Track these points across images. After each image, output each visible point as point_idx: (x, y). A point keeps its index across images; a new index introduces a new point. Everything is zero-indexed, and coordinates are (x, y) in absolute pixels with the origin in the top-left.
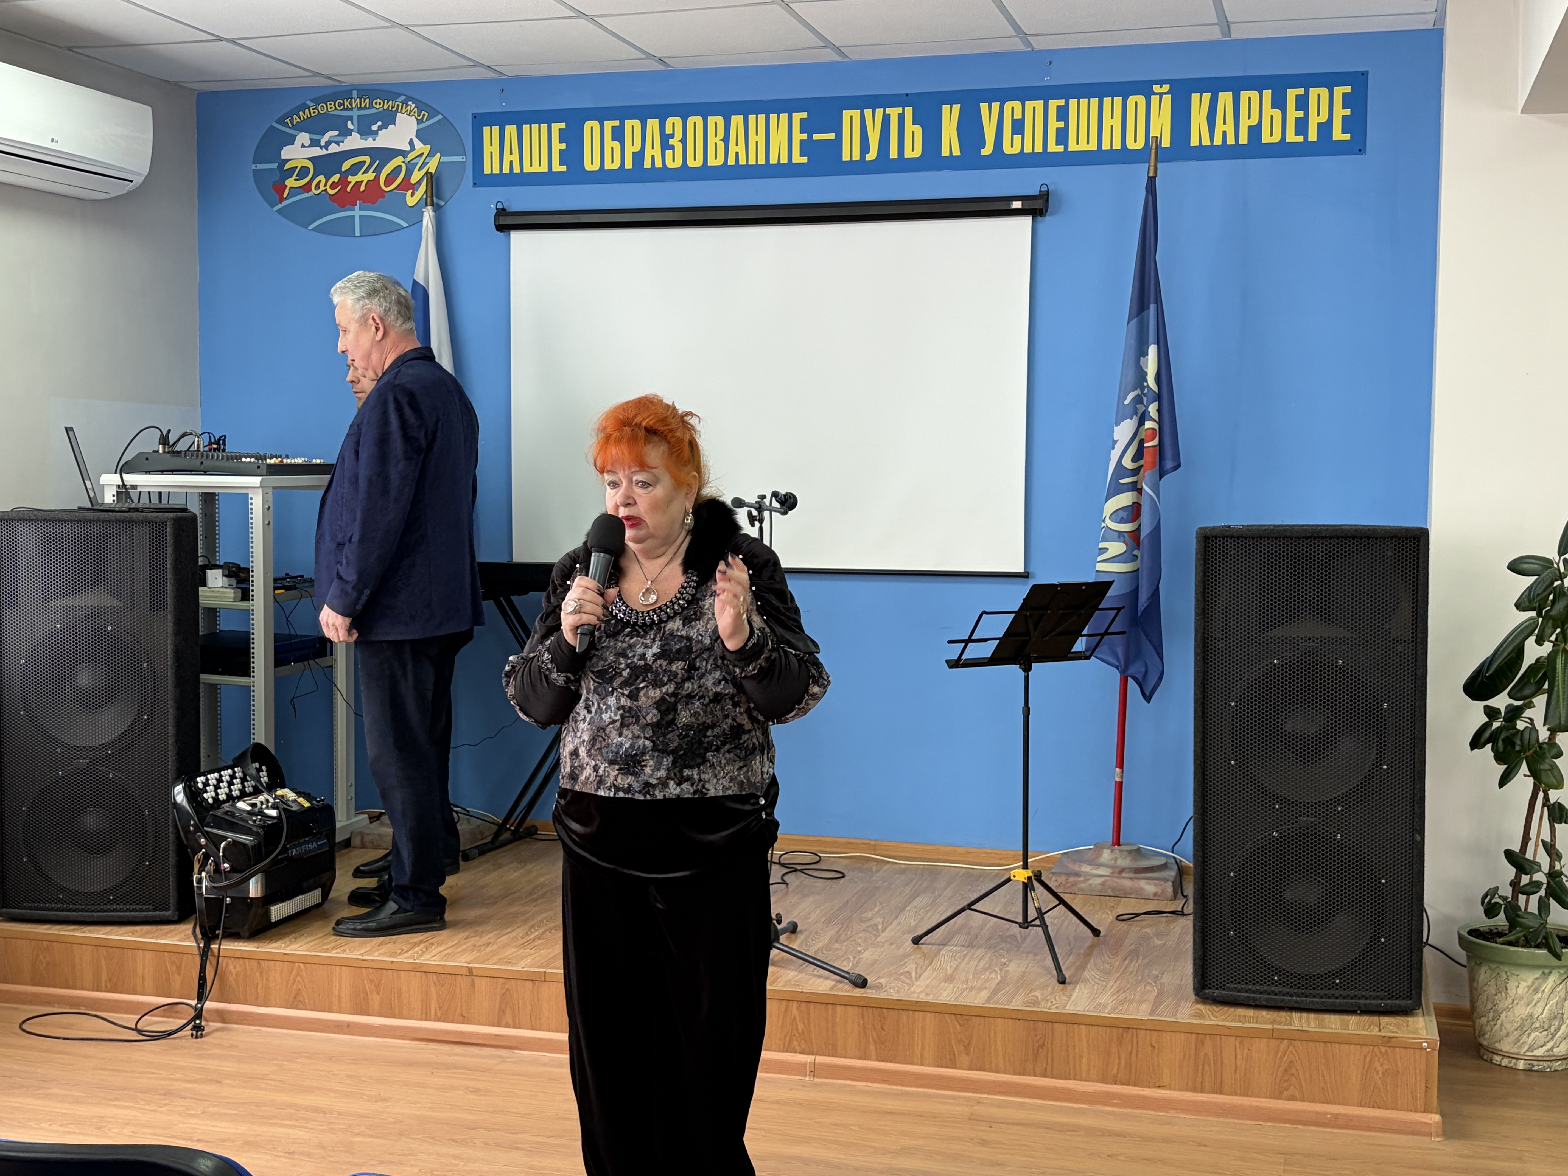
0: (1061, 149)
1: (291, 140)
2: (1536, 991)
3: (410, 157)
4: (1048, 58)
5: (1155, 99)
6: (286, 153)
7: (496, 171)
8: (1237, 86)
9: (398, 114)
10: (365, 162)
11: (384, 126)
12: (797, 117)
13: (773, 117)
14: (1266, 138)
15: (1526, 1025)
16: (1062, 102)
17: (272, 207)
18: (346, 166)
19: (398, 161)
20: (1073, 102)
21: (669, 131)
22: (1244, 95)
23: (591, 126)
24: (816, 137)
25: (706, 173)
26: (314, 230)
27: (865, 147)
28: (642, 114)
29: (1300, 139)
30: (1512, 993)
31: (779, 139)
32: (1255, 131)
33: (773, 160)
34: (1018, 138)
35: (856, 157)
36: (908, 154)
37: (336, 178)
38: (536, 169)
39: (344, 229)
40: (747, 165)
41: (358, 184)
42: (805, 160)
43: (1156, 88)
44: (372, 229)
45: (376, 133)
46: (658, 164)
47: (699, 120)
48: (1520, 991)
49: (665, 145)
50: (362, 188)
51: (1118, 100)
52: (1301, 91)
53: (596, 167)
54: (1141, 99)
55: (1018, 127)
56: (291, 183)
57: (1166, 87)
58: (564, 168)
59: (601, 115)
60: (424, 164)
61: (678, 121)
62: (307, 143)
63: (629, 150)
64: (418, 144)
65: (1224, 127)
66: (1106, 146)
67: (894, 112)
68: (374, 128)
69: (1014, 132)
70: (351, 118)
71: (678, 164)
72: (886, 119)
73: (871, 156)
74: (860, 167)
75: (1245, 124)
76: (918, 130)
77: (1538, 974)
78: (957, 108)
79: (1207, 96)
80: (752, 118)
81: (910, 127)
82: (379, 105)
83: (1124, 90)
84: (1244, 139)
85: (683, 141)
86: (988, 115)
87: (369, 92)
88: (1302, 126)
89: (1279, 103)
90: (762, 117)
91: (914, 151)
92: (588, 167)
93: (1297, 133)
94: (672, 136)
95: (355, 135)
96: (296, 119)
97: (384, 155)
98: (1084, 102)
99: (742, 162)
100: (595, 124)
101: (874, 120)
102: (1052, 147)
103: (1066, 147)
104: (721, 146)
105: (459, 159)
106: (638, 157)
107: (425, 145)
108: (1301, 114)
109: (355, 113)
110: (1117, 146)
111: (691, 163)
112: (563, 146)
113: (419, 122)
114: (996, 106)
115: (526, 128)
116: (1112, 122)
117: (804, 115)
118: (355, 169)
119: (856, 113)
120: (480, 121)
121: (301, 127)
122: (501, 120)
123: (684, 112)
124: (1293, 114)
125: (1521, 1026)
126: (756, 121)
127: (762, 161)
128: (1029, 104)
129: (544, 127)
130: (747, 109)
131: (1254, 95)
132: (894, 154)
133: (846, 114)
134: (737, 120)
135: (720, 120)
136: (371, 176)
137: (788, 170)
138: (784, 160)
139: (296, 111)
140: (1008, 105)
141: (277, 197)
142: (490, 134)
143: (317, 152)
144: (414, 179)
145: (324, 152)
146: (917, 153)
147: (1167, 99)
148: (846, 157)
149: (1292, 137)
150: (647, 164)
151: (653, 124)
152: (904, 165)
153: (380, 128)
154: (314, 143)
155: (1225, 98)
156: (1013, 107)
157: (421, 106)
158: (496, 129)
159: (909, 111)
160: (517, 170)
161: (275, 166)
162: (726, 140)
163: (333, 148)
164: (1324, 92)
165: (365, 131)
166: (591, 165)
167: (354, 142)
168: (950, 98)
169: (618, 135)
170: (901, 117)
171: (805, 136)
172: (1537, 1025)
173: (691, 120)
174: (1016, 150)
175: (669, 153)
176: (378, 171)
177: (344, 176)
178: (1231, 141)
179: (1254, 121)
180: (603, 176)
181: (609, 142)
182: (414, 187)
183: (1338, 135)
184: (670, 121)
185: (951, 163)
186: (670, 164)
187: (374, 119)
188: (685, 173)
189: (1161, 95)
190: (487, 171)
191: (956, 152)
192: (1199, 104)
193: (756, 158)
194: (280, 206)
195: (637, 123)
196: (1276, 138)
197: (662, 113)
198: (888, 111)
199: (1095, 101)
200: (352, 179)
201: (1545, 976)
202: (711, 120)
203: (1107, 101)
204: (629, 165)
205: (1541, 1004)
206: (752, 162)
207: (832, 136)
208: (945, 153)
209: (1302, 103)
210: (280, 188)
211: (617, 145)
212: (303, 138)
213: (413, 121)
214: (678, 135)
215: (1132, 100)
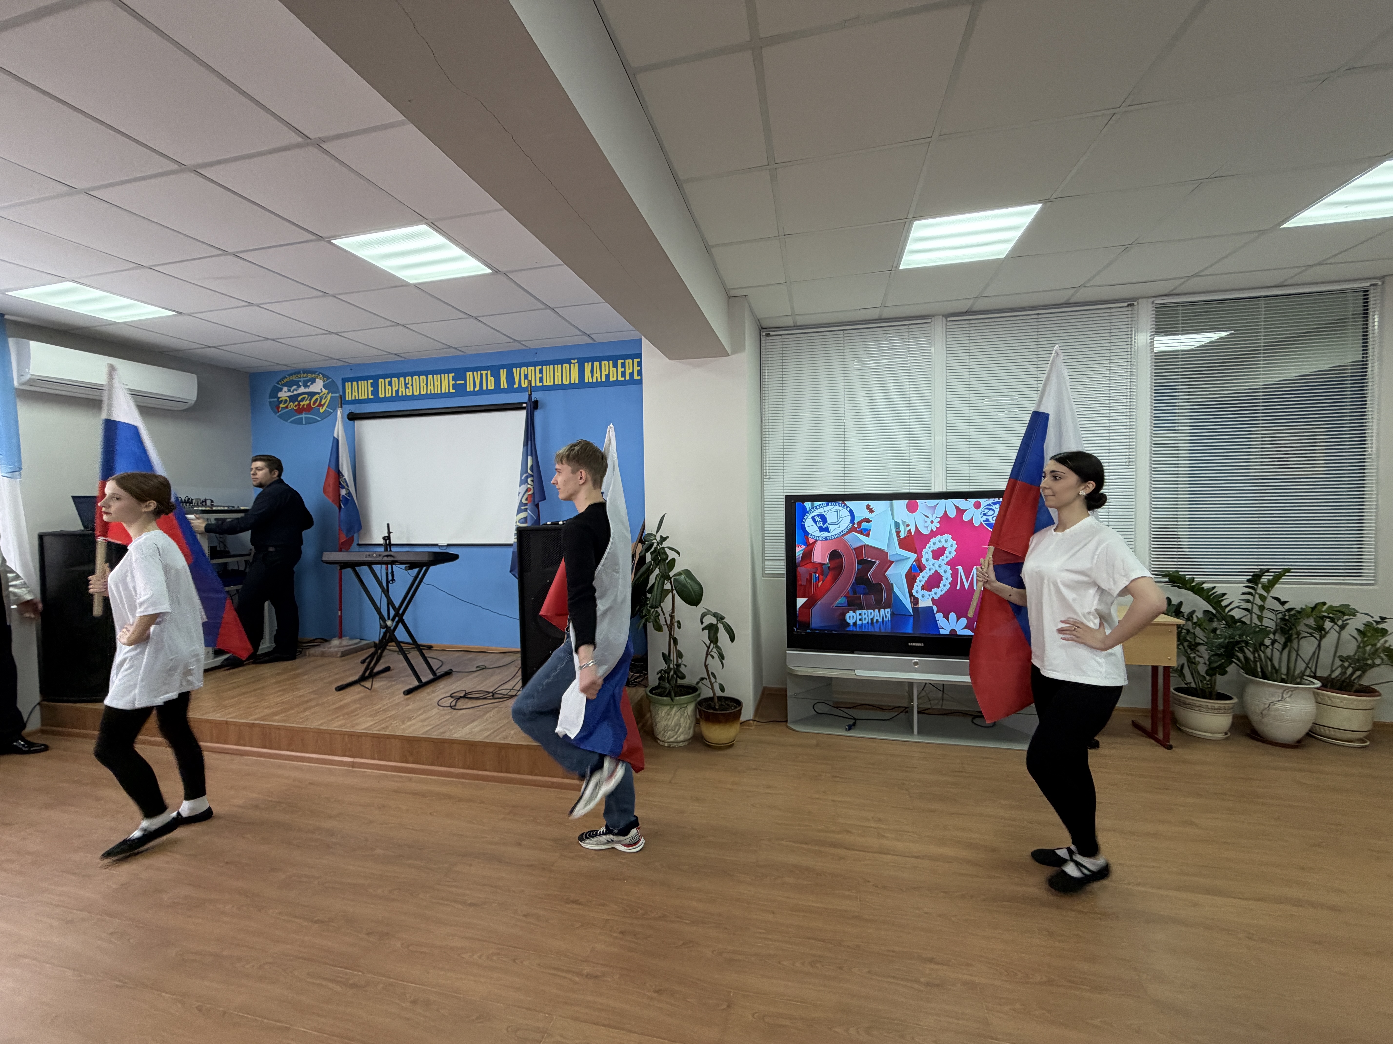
0: (541, 384)
1: (281, 390)
2: (668, 715)
3: (321, 395)
4: (536, 352)
5: (572, 365)
6: (280, 394)
7: (350, 399)
8: (600, 359)
9: (317, 380)
10: (305, 397)
11: (312, 384)
12: (451, 375)
13: (443, 375)
14: (611, 379)
15: (666, 729)
16: (540, 367)
17: (276, 413)
18: (300, 398)
19: (317, 396)
20: (544, 367)
21: (407, 382)
22: (603, 363)
23: (381, 381)
24: (458, 382)
25: (420, 397)
26: (291, 422)
27: (475, 386)
28: (398, 376)
29: (623, 379)
30: (660, 715)
31: (445, 383)
32: (607, 376)
33: (443, 391)
34: (526, 381)
35: (472, 389)
36: (490, 388)
37: (296, 403)
38: (363, 397)
39: (299, 422)
40: (434, 394)
41: (304, 405)
42: (454, 391)
43: (572, 361)
44: (309, 422)
45: (309, 386)
46: (404, 394)
47: (417, 377)
48: (663, 715)
49: (406, 387)
50: (305, 406)
51: (560, 366)
52: (623, 361)
53: (383, 396)
54: (567, 365)
55: (526, 376)
56: (282, 405)
57: (576, 361)
58: (372, 397)
59: (384, 377)
60: (326, 397)
61: (410, 378)
62: (286, 390)
63: (394, 389)
64: (324, 390)
65: (597, 375)
66: (556, 383)
67: (484, 373)
68: (308, 384)
69: (525, 379)
70: (300, 381)
71: (411, 394)
72: (481, 375)
73: (477, 389)
74: (474, 393)
75: (604, 374)
76: (492, 379)
77: (668, 707)
78: (505, 370)
79: (590, 364)
80: (435, 376)
81: (489, 378)
82: (310, 376)
83: (561, 362)
84: (604, 380)
85: (412, 385)
86: (516, 372)
87: (307, 372)
88: (623, 374)
89: (615, 366)
90: (439, 376)
91: (491, 387)
92: (381, 396)
93: (622, 377)
94: (408, 383)
95: (302, 387)
96: (283, 382)
97: (312, 394)
98: (548, 367)
99: (433, 392)
100: (382, 380)
101: (477, 375)
102: (538, 384)
103: (543, 383)
104: (425, 386)
105: (337, 395)
106: (397, 391)
107: (326, 389)
108: (623, 369)
109: (302, 379)
110: (560, 383)
111: (415, 393)
112: (372, 389)
113: (324, 381)
114: (518, 369)
115: (359, 382)
116: (558, 374)
117: (453, 374)
118: (303, 400)
119: (471, 373)
120: (344, 381)
121: (284, 385)
122: (351, 380)
123: (412, 374)
124: (620, 370)
125: (664, 729)
126: (437, 377)
127: (439, 392)
128: (530, 368)
129: (366, 382)
130: (434, 373)
131: (606, 363)
132: (484, 388)
133: (468, 374)
134: (430, 377)
135: (424, 377)
136: (308, 402)
137: (448, 395)
138: (447, 391)
139: (282, 379)
140: (523, 369)
141: (276, 410)
142: (348, 385)
143: (290, 394)
144: (322, 403)
145: (292, 394)
146: (493, 387)
147: (576, 365)
148: (468, 390)
149: (620, 378)
150: (400, 394)
151: (402, 379)
152: (488, 392)
153: (311, 384)
154: (289, 391)
155: (596, 364)
156: (524, 369)
157: (324, 376)
158: (350, 383)
159: (489, 372)
160: (357, 398)
161: (276, 399)
162: (427, 384)
163: (295, 392)
164: (631, 361)
165: (306, 386)
166: (381, 395)
167: (302, 390)
168: (503, 367)
169: (390, 383)
170: (487, 374)
171: (454, 382)
172: (670, 728)
173: (414, 377)
174: (526, 385)
175: (407, 390)
176: (310, 400)
177: (299, 402)
178: (599, 380)
179: (607, 373)
180: (386, 400)
181: (387, 387)
182: (323, 406)
183: (636, 377)
184: (407, 378)
185: (504, 391)
186: (408, 394)
187: (308, 381)
188: (413, 397)
189: (574, 363)
190: (347, 399)
191: (506, 387)
192: (587, 367)
193: (437, 391)
194: (278, 414)
195: (396, 379)
196: (615, 379)
197: (405, 375)
198: (482, 372)
199: (552, 366)
200: (302, 404)
201: (672, 708)
202: (421, 377)
203: (556, 366)
204: (394, 395)
205: (671, 720)
206: (436, 392)
207: (463, 382)
208: (502, 387)
209: (623, 365)
210: (278, 407)
211: (390, 387)
212: (285, 389)
213: (322, 381)
214: (410, 383)
215: (564, 365)
